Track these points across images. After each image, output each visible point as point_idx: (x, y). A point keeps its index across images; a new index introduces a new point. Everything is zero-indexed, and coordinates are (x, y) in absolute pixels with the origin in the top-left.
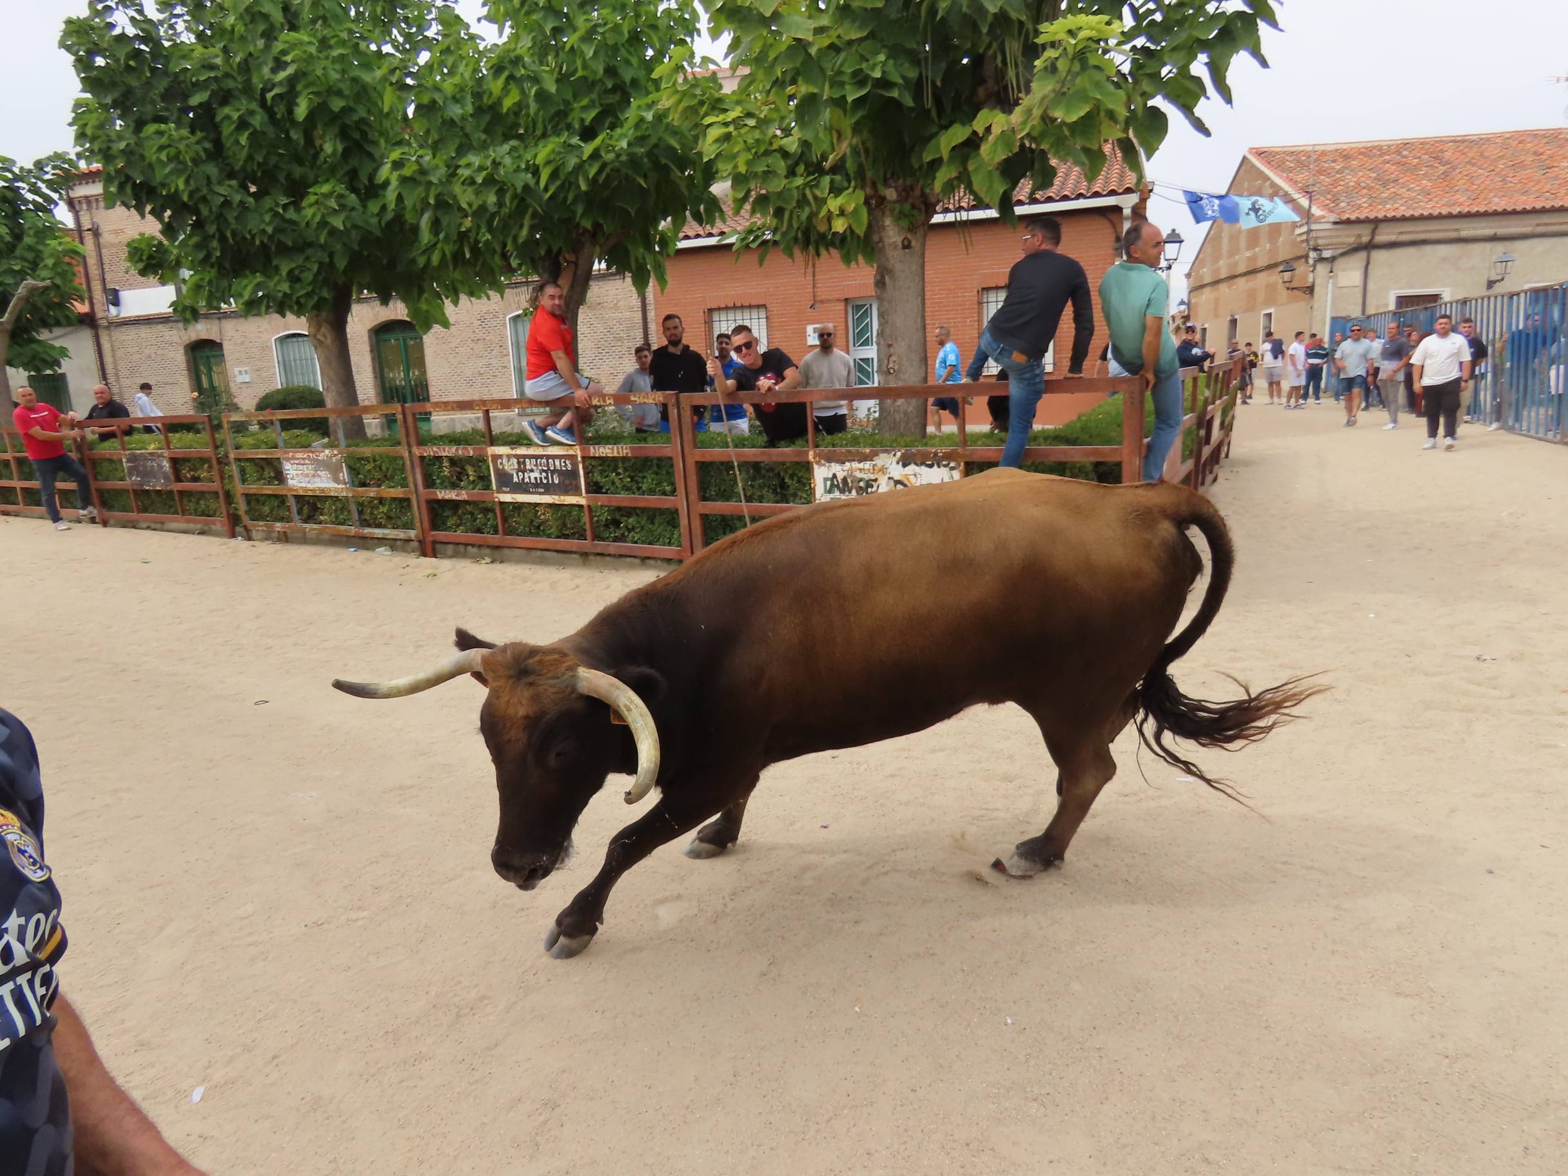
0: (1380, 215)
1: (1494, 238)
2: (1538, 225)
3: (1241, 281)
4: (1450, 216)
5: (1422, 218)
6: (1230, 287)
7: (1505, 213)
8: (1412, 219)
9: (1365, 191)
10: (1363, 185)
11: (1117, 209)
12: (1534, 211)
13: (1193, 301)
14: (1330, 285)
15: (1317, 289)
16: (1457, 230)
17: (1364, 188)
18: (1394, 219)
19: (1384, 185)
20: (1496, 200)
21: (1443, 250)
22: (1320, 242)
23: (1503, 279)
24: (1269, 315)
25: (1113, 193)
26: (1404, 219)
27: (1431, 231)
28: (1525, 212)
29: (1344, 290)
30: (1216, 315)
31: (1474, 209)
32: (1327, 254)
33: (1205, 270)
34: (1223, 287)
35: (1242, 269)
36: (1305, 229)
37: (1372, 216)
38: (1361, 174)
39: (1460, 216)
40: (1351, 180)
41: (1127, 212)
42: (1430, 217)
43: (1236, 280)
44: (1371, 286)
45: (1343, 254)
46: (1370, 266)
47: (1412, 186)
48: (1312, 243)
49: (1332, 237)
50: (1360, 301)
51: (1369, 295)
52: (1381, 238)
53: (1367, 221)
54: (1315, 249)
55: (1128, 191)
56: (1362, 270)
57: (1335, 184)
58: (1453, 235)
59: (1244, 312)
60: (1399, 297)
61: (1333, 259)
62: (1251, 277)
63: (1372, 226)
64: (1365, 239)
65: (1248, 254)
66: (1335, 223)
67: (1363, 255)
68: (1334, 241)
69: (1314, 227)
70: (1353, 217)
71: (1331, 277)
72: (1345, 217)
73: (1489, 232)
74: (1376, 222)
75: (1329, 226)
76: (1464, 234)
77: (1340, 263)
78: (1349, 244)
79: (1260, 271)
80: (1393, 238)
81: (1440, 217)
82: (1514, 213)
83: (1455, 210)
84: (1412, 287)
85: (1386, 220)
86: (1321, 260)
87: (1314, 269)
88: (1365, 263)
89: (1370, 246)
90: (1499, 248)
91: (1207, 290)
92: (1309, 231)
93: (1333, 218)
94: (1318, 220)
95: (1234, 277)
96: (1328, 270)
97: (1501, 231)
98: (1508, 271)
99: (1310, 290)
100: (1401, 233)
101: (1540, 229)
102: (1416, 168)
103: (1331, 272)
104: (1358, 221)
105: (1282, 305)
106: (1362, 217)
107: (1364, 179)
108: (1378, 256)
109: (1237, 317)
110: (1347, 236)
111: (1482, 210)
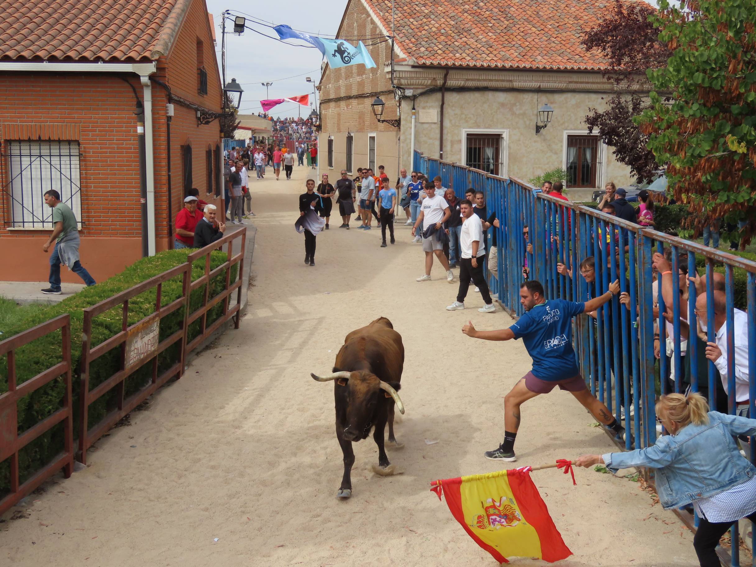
0: (450, 63)
1: (539, 91)
2: (570, 82)
3: (354, 102)
4: (503, 69)
5: (482, 69)
6: (347, 106)
7: (544, 71)
8: (475, 68)
9: (443, 38)
10: (443, 31)
11: (135, 76)
12: (566, 71)
13: (323, 112)
14: (413, 121)
15: (402, 123)
16: (511, 81)
17: (442, 35)
18: (461, 68)
19: (459, 33)
20: (539, 58)
21: (502, 97)
22: (403, 81)
23: (546, 126)
24: (372, 138)
25: (130, 60)
26: (468, 68)
27: (491, 80)
28: (559, 71)
29: (426, 126)
30: (339, 130)
31: (522, 65)
32: (409, 93)
33: (330, 85)
34: (343, 104)
35: (354, 92)
36: (389, 69)
37: (443, 63)
38: (443, 20)
39: (512, 70)
40: (434, 26)
41: (144, 80)
42: (489, 69)
43: (351, 100)
44: (447, 123)
45: (422, 94)
46: (444, 106)
47: (481, 37)
48: (395, 82)
49: (412, 78)
50: (438, 136)
51: (445, 131)
52: (452, 83)
53: (439, 67)
54: (399, 88)
55: (145, 60)
56: (439, 110)
57: (421, 28)
58: (507, 85)
59: (357, 131)
60: (468, 135)
61: (414, 98)
62: (361, 100)
63: (444, 72)
64: (440, 82)
65: (358, 79)
66: (413, 67)
67: (439, 95)
68: (414, 81)
69: (397, 68)
70: (428, 63)
71: (414, 114)
72: (421, 61)
73: (535, 85)
74: (447, 69)
75: (409, 69)
76: (516, 85)
77: (421, 102)
78: (427, 86)
79: (365, 97)
80: (461, 83)
81: (496, 69)
82: (551, 71)
83: (508, 65)
84: (478, 127)
85: (455, 68)
86: (404, 97)
87: (400, 105)
88: (441, 104)
89: (444, 89)
90: (544, 98)
91: (332, 104)
92: (392, 72)
93: (411, 61)
94: (400, 62)
95: (349, 98)
96: (411, 106)
97: (544, 85)
98: (549, 120)
99: (397, 123)
100: (467, 80)
101: (572, 86)
102: (487, 20)
103: (414, 109)
104: (432, 67)
105: (381, 131)
106: (435, 63)
107: (443, 26)
108: (452, 98)
109: (352, 134)
110: (425, 79)
111: (528, 66)
